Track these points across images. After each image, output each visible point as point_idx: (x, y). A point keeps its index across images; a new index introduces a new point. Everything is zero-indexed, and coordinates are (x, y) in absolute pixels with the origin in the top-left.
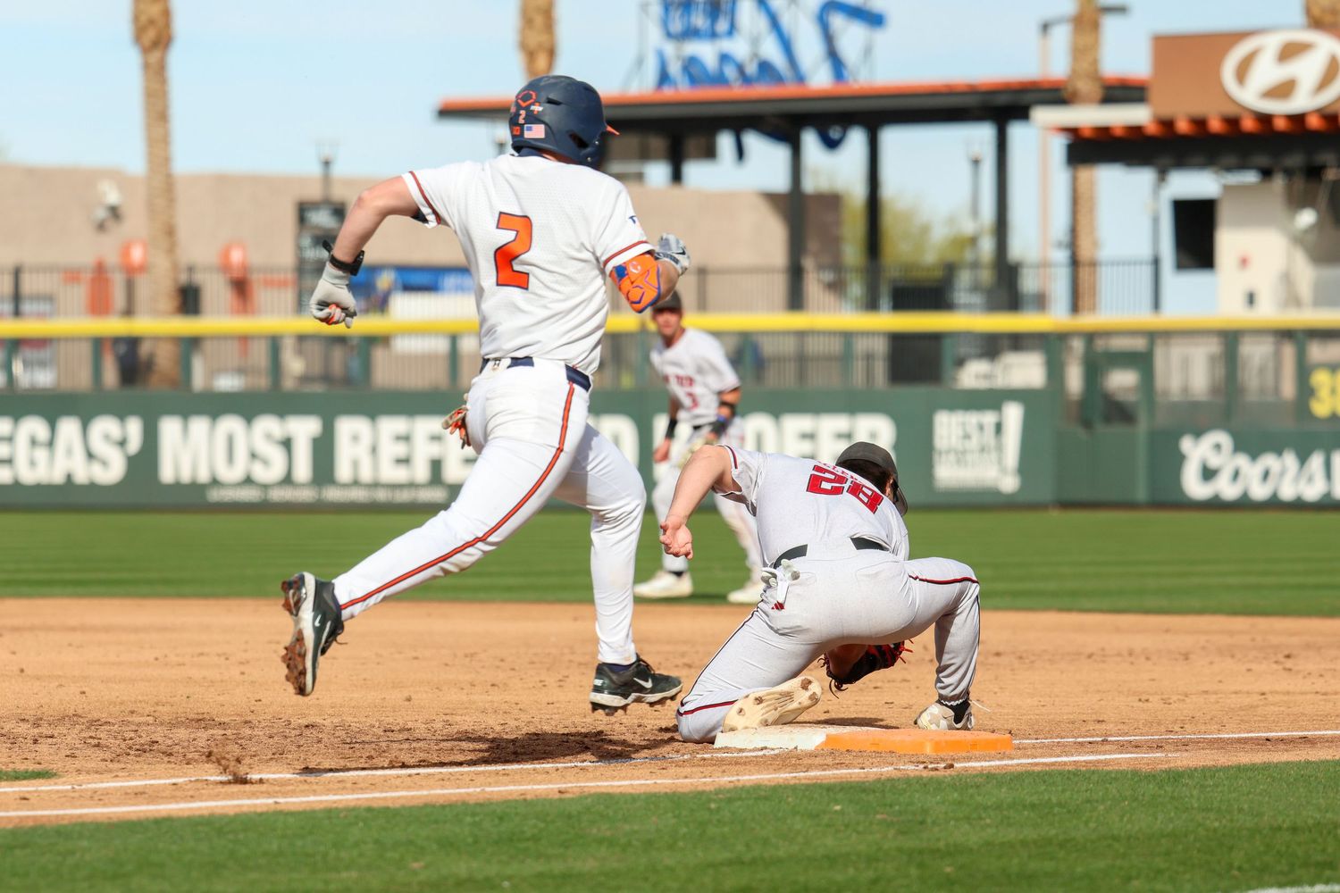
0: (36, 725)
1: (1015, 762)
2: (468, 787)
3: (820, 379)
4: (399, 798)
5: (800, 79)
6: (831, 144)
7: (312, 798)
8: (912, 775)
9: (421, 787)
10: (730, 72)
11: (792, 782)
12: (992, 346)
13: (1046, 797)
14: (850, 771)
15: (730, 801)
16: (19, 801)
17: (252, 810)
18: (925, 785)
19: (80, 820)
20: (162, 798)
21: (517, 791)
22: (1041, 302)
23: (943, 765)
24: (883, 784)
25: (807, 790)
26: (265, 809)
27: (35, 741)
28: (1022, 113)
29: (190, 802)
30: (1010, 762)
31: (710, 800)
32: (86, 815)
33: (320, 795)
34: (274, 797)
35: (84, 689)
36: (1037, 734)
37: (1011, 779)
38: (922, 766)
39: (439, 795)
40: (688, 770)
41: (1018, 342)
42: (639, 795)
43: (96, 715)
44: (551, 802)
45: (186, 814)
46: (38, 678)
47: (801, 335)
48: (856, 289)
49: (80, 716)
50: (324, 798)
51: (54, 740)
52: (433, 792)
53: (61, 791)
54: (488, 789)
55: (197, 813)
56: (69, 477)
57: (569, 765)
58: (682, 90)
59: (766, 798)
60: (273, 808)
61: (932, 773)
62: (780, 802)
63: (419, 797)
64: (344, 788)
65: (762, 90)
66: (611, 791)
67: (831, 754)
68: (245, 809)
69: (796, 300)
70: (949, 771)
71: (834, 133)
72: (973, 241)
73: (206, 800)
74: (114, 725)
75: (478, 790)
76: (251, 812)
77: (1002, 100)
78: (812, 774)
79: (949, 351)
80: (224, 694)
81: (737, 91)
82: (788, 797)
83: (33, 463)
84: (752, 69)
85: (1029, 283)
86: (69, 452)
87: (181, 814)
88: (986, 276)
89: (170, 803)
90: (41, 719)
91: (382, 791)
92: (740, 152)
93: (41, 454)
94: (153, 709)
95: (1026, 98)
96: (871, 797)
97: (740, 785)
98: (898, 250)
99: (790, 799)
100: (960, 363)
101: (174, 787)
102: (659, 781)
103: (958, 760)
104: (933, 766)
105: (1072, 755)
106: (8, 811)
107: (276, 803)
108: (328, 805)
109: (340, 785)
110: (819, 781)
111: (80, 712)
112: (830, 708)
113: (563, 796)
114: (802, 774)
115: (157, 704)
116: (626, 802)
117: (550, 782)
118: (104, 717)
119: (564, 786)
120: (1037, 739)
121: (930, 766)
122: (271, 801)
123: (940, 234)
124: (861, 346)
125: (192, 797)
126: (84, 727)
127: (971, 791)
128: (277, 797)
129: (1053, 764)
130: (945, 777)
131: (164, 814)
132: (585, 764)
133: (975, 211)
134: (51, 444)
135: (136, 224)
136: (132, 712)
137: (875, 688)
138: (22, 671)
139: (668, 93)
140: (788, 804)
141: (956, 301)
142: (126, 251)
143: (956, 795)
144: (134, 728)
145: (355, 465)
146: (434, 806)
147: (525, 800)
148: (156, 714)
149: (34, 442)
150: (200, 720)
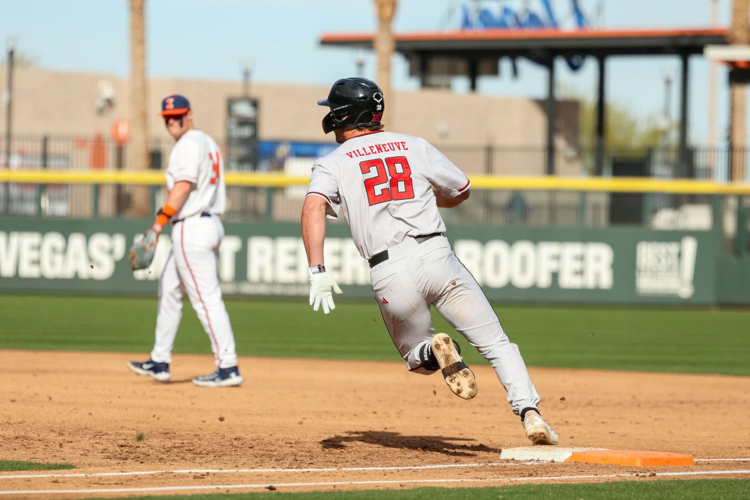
0: (61, 434)
1: (696, 473)
2: (342, 481)
3: (565, 220)
4: (297, 487)
5: (554, 24)
6: (574, 67)
7: (241, 486)
8: (629, 480)
9: (311, 480)
10: (510, 21)
11: (551, 483)
12: (677, 201)
13: (717, 497)
14: (588, 476)
15: (511, 494)
16: (52, 484)
17: (203, 492)
18: (637, 487)
19: (92, 497)
20: (144, 483)
21: (373, 484)
22: (708, 173)
23: (648, 474)
24: (610, 485)
25: (561, 488)
26: (210, 492)
27: (61, 445)
28: (698, 50)
29: (162, 486)
30: (692, 473)
31: (499, 493)
32: (95, 493)
33: (246, 484)
34: (216, 484)
35: (91, 412)
36: (709, 455)
37: (693, 484)
38: (635, 474)
39: (323, 486)
40: (482, 474)
41: (693, 199)
42: (452, 489)
43: (99, 428)
44: (396, 492)
45: (160, 494)
46: (61, 403)
47: (553, 192)
48: (590, 161)
49: (89, 429)
50: (248, 486)
51: (73, 444)
52: (318, 483)
53: (79, 478)
54: (354, 483)
55: (168, 494)
56: (77, 274)
57: (406, 468)
58: (478, 31)
59: (535, 493)
60: (216, 492)
61: (643, 479)
62: (544, 496)
63: (310, 487)
64: (261, 480)
65: (531, 32)
66: (433, 485)
67: (575, 464)
68: (198, 492)
69: (550, 169)
70: (653, 478)
71: (575, 61)
72: (664, 133)
73: (172, 486)
74: (111, 435)
75: (348, 483)
76: (201, 494)
77: (684, 42)
78: (564, 477)
79: (649, 204)
80: (181, 417)
81: (514, 32)
82: (548, 492)
83: (52, 264)
84: (524, 18)
85: (701, 160)
86: (76, 257)
87: (156, 494)
88: (673, 156)
89: (150, 487)
90: (64, 431)
91: (285, 483)
92: (515, 72)
93: (59, 258)
94: (136, 426)
95: (700, 42)
96: (603, 494)
97: (518, 484)
98: (616, 136)
99: (550, 494)
100: (655, 211)
101: (152, 476)
102: (464, 480)
103: (658, 471)
104: (642, 474)
105: (733, 470)
106: (45, 490)
107: (218, 488)
108: (252, 491)
109: (259, 478)
110: (568, 483)
111: (89, 426)
112: (574, 435)
113: (403, 488)
114: (557, 478)
115: (138, 422)
116: (444, 493)
117: (394, 479)
118: (104, 430)
119: (403, 481)
120: (709, 458)
121: (640, 475)
122: (214, 487)
123: (642, 128)
124: (592, 199)
125: (163, 483)
126: (92, 436)
127: (667, 491)
128: (218, 484)
129: (720, 475)
130: (650, 482)
131: (145, 494)
132: (416, 468)
133: (666, 112)
134: (65, 251)
135: (124, 111)
136: (123, 427)
137: (603, 423)
139: (470, 33)
140: (549, 497)
141: (651, 172)
142: (116, 127)
143: (658, 494)
144: (124, 437)
145: (261, 270)
146: (320, 493)
147: (379, 490)
148: (138, 429)
149: (54, 250)
150: (166, 433)
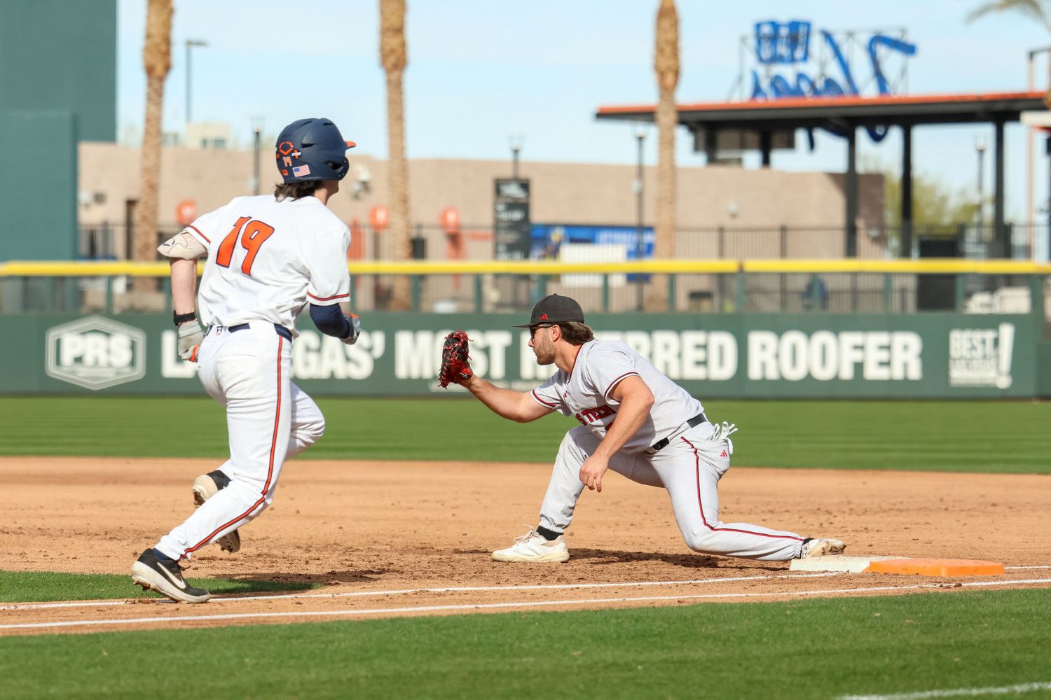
0: (308, 550)
1: (1006, 582)
2: (614, 598)
3: (868, 306)
4: (564, 605)
5: (855, 91)
6: (877, 138)
7: (502, 605)
8: (931, 591)
9: (580, 597)
10: (805, 87)
11: (845, 596)
12: (992, 283)
13: (1028, 608)
14: (887, 588)
15: (800, 609)
16: (295, 605)
17: (460, 613)
18: (941, 599)
19: (338, 619)
20: (396, 603)
21: (648, 601)
22: (1028, 251)
23: (954, 585)
24: (911, 598)
25: (856, 602)
26: (469, 612)
27: (307, 562)
28: (1014, 116)
29: (415, 607)
30: (1002, 583)
31: (786, 609)
32: (342, 615)
33: (508, 602)
34: (475, 603)
35: (342, 526)
36: (1022, 562)
37: (1002, 595)
38: (938, 585)
39: (593, 603)
40: (771, 587)
41: (1010, 280)
42: (735, 604)
43: (350, 544)
44: (672, 609)
45: (413, 615)
46: (309, 517)
47: (854, 274)
48: (895, 242)
49: (339, 545)
50: (511, 605)
51: (321, 561)
52: (588, 601)
53: (325, 598)
54: (627, 599)
55: (420, 615)
56: (332, 374)
57: (686, 582)
58: (769, 99)
59: (827, 607)
60: (474, 612)
61: (947, 590)
62: (836, 610)
63: (578, 605)
64: (525, 598)
65: (827, 99)
66: (715, 601)
67: (874, 575)
68: (455, 612)
69: (851, 250)
70: (958, 589)
71: (879, 131)
72: (979, 208)
73: (427, 606)
74: (362, 551)
75: (621, 600)
76: (458, 614)
77: (1000, 107)
78: (860, 590)
79: (960, 287)
80: (440, 530)
81: (810, 100)
82: (842, 606)
83: (307, 364)
84: (820, 84)
85: (1019, 238)
86: (333, 357)
87: (409, 615)
88: (988, 233)
89: (402, 607)
90: (311, 547)
91: (552, 600)
92: (812, 144)
93: (313, 357)
94: (390, 540)
95: (1017, 106)
96: (902, 608)
97: (808, 598)
98: (924, 213)
99: (844, 608)
100: (969, 295)
101: (405, 596)
102: (749, 595)
103: (965, 581)
104: (947, 585)
105: (1047, 578)
106: (287, 612)
107: (477, 608)
108: (514, 610)
109: (523, 596)
110: (864, 596)
111: (338, 542)
112: (873, 543)
113: (681, 605)
114: (852, 590)
115: (393, 536)
116: (726, 609)
117: (672, 594)
118: (355, 546)
119: (682, 597)
120: (1022, 566)
121: (944, 585)
122: (473, 606)
123: (954, 203)
124: (897, 283)
125: (417, 603)
126: (341, 552)
127: (973, 603)
128: (478, 604)
129: (1033, 584)
130: (955, 593)
131: (397, 615)
132: (697, 582)
133: (980, 187)
134: (319, 350)
135: (381, 194)
136: (375, 542)
137: (906, 528)
138: (298, 512)
139: (760, 101)
140: (843, 611)
141: (966, 251)
142: (373, 214)
143: (963, 606)
144: (377, 553)
146: (589, 611)
147: (654, 607)
148: (392, 544)
149: (308, 349)
150: (423, 548)
